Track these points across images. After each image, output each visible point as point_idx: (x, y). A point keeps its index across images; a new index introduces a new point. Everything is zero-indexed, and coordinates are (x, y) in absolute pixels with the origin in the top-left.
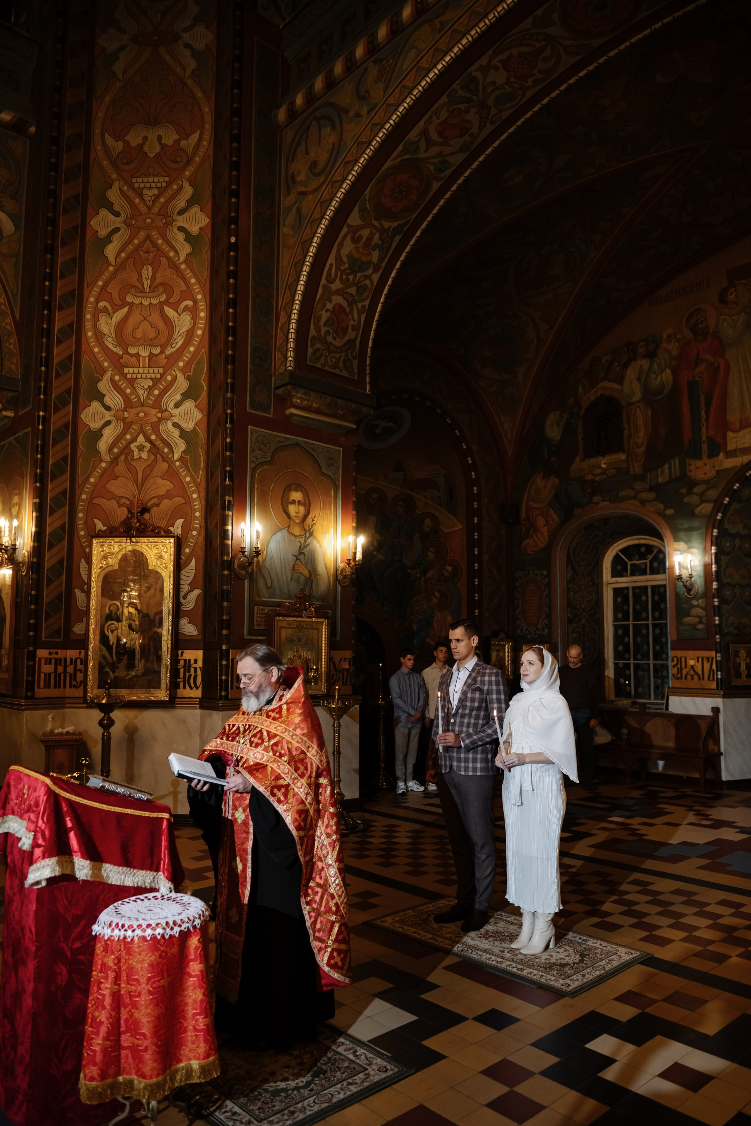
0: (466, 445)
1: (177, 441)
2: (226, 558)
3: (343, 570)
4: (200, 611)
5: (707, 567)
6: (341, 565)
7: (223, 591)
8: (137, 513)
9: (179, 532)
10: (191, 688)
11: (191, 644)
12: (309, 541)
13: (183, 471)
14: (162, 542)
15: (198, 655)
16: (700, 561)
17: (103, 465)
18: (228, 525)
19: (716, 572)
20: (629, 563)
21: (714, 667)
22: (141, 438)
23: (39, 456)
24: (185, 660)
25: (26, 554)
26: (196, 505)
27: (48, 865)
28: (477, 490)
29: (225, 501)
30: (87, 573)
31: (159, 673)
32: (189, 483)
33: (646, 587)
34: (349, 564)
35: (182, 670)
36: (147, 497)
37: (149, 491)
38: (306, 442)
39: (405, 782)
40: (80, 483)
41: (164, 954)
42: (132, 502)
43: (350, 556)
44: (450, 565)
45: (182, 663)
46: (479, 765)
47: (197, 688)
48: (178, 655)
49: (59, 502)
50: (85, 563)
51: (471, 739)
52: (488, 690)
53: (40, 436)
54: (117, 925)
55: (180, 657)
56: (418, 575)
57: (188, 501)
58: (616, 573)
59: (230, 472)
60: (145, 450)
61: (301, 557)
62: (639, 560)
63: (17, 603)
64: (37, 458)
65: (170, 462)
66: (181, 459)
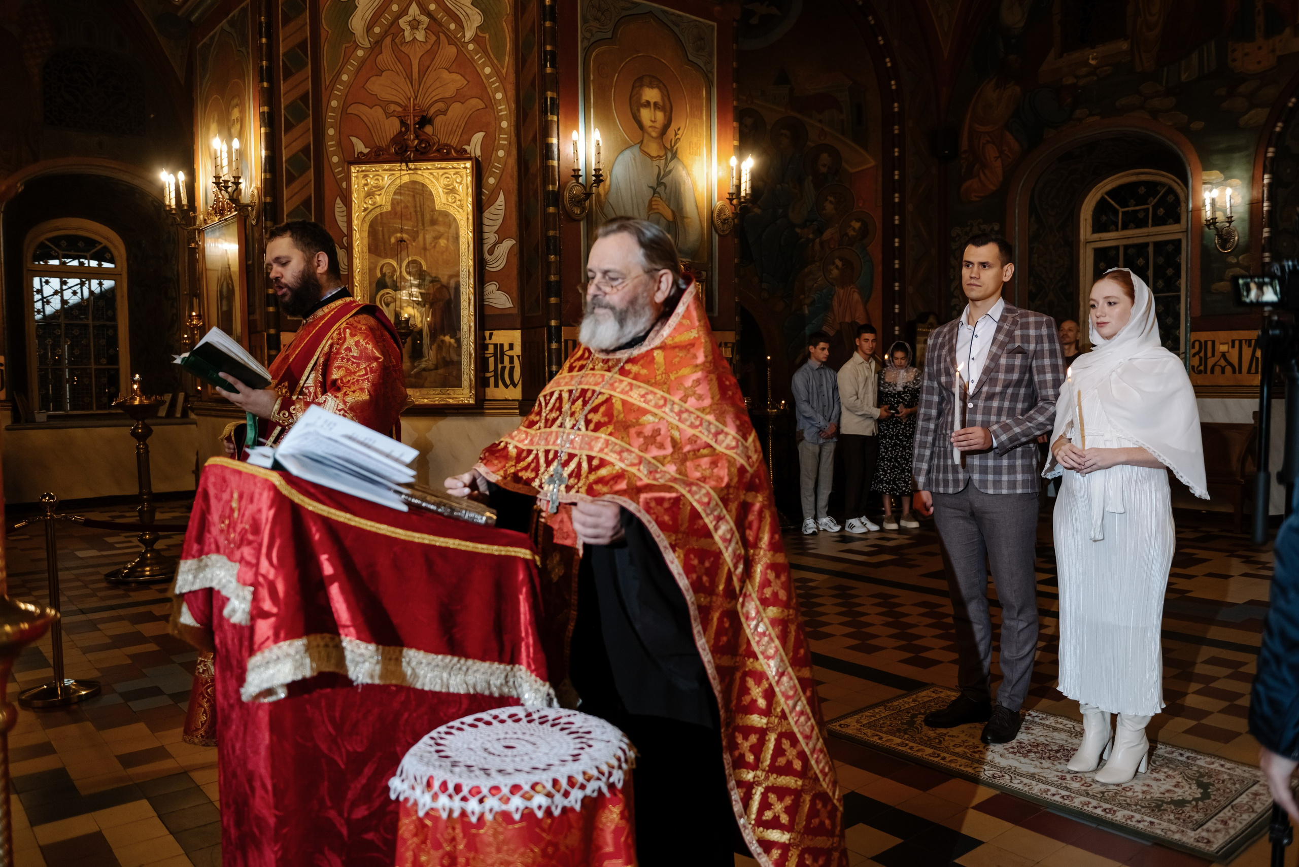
0: (884, 39)
1: (469, 11)
2: (551, 187)
3: (721, 211)
4: (514, 272)
5: (1254, 206)
6: (718, 204)
7: (548, 239)
8: (415, 125)
9: (478, 153)
10: (506, 386)
11: (503, 321)
12: (671, 165)
13: (480, 58)
14: (454, 168)
15: (515, 336)
16: (1243, 197)
17: (360, 53)
18: (551, 137)
19: (1268, 211)
20: (1121, 210)
21: (1258, 354)
22: (414, 10)
23: (264, 40)
24: (495, 345)
25: (256, 192)
26: (501, 110)
27: (288, 655)
28: (899, 107)
29: (546, 99)
30: (345, 219)
31: (459, 363)
32: (489, 77)
33: (1146, 245)
34: (731, 200)
35: (492, 360)
36: (428, 102)
37: (430, 90)
38: (664, 12)
39: (816, 518)
40: (327, 83)
41: (550, 850)
42: (405, 108)
43: (732, 190)
44: (857, 220)
45: (491, 349)
46: (1019, 477)
47: (515, 386)
48: (484, 338)
49: (297, 112)
50: (342, 205)
51: (1010, 434)
52: (1035, 351)
53: (263, 9)
54: (444, 786)
55: (487, 341)
56: (811, 236)
57: (490, 104)
58: (1099, 226)
59: (552, 53)
60: (420, 27)
61: (661, 189)
62: (1136, 205)
63: (247, 266)
64: (261, 44)
65: (460, 45)
66: (475, 39)
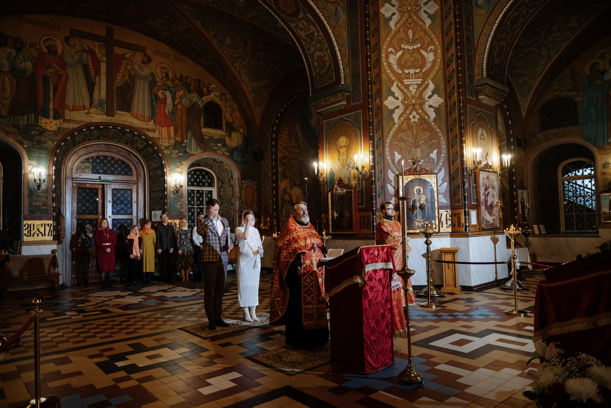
5: (50, 177)
21: (52, 229)
